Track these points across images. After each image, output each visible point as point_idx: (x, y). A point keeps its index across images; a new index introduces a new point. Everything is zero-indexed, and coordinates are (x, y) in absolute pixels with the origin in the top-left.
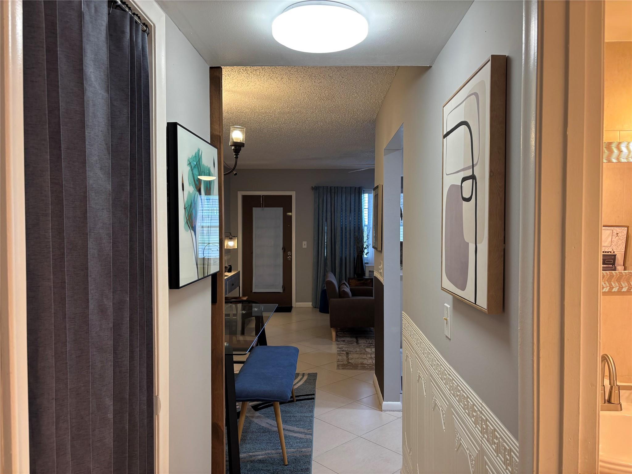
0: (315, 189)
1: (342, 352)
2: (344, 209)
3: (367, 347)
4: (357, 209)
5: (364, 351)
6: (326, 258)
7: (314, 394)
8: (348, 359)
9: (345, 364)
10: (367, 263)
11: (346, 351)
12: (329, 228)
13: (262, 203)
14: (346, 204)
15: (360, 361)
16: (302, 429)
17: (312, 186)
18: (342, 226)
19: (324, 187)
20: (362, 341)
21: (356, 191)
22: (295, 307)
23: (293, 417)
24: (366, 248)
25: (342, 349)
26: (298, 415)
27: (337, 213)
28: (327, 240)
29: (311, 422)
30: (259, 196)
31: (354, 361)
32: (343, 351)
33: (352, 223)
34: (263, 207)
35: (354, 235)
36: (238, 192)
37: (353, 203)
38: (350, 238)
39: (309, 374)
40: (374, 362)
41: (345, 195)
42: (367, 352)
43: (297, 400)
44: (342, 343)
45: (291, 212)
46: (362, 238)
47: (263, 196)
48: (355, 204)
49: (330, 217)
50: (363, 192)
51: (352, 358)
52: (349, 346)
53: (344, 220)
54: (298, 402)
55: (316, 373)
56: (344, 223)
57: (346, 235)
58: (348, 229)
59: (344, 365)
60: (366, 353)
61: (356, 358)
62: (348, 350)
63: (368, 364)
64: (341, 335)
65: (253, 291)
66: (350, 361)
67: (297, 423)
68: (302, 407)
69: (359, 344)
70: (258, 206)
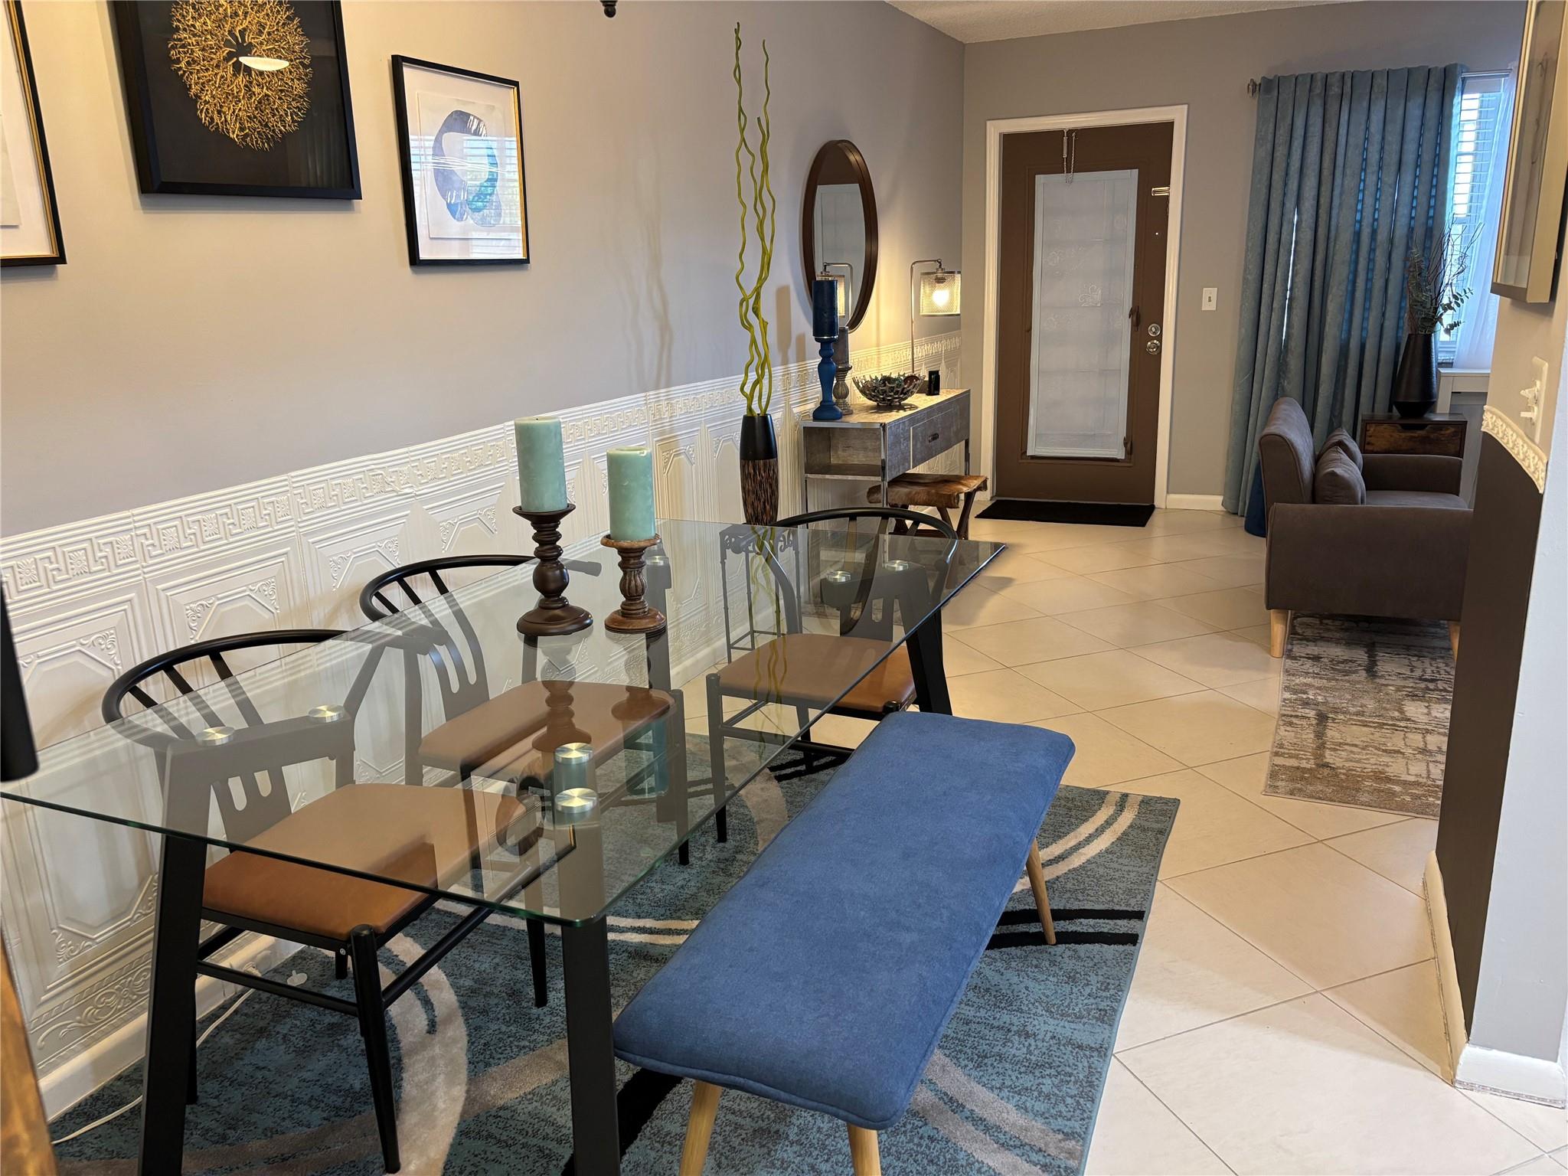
0: (1265, 88)
1: (1302, 711)
2: (1374, 156)
3: (1413, 696)
4: (1427, 157)
5: (1396, 714)
6: (1286, 346)
7: (1140, 915)
8: (1322, 746)
9: (1304, 771)
10: (1450, 365)
11: (1317, 704)
12: (1308, 235)
13: (1065, 156)
14: (1383, 138)
15: (1372, 761)
16: (1039, 1124)
17: (1252, 80)
18: (1361, 226)
19: (1300, 79)
20: (1390, 666)
21: (1432, 81)
22: (1164, 507)
23: (1018, 1033)
24: (1449, 307)
25: (1305, 696)
26: (1045, 1025)
27: (1344, 174)
28: (1297, 280)
29: (1090, 1089)
30: (1058, 134)
31: (1347, 760)
32: (1306, 704)
33: (1403, 211)
34: (1069, 171)
35: (1406, 259)
36: (988, 123)
37: (1412, 134)
38: (1389, 269)
39: (1146, 802)
40: (1438, 772)
41: (1383, 103)
42: (1409, 720)
43: (1064, 938)
44: (1308, 665)
45: (1168, 184)
46: (1437, 267)
47: (1070, 131)
48: (1421, 135)
49: (1314, 192)
50: (1459, 85)
51: (1340, 744)
52: (1333, 683)
53: (1369, 201)
54: (1062, 947)
55: (1176, 802)
56: (1368, 211)
57: (1371, 260)
58: (1382, 236)
59: (1299, 774)
60: (1402, 724)
61: (1356, 746)
62: (1325, 703)
63: (1405, 783)
64: (1309, 633)
65: (1030, 453)
66: (1329, 757)
67: (1028, 1081)
68: (1072, 978)
69: (1378, 680)
70: (1055, 168)
